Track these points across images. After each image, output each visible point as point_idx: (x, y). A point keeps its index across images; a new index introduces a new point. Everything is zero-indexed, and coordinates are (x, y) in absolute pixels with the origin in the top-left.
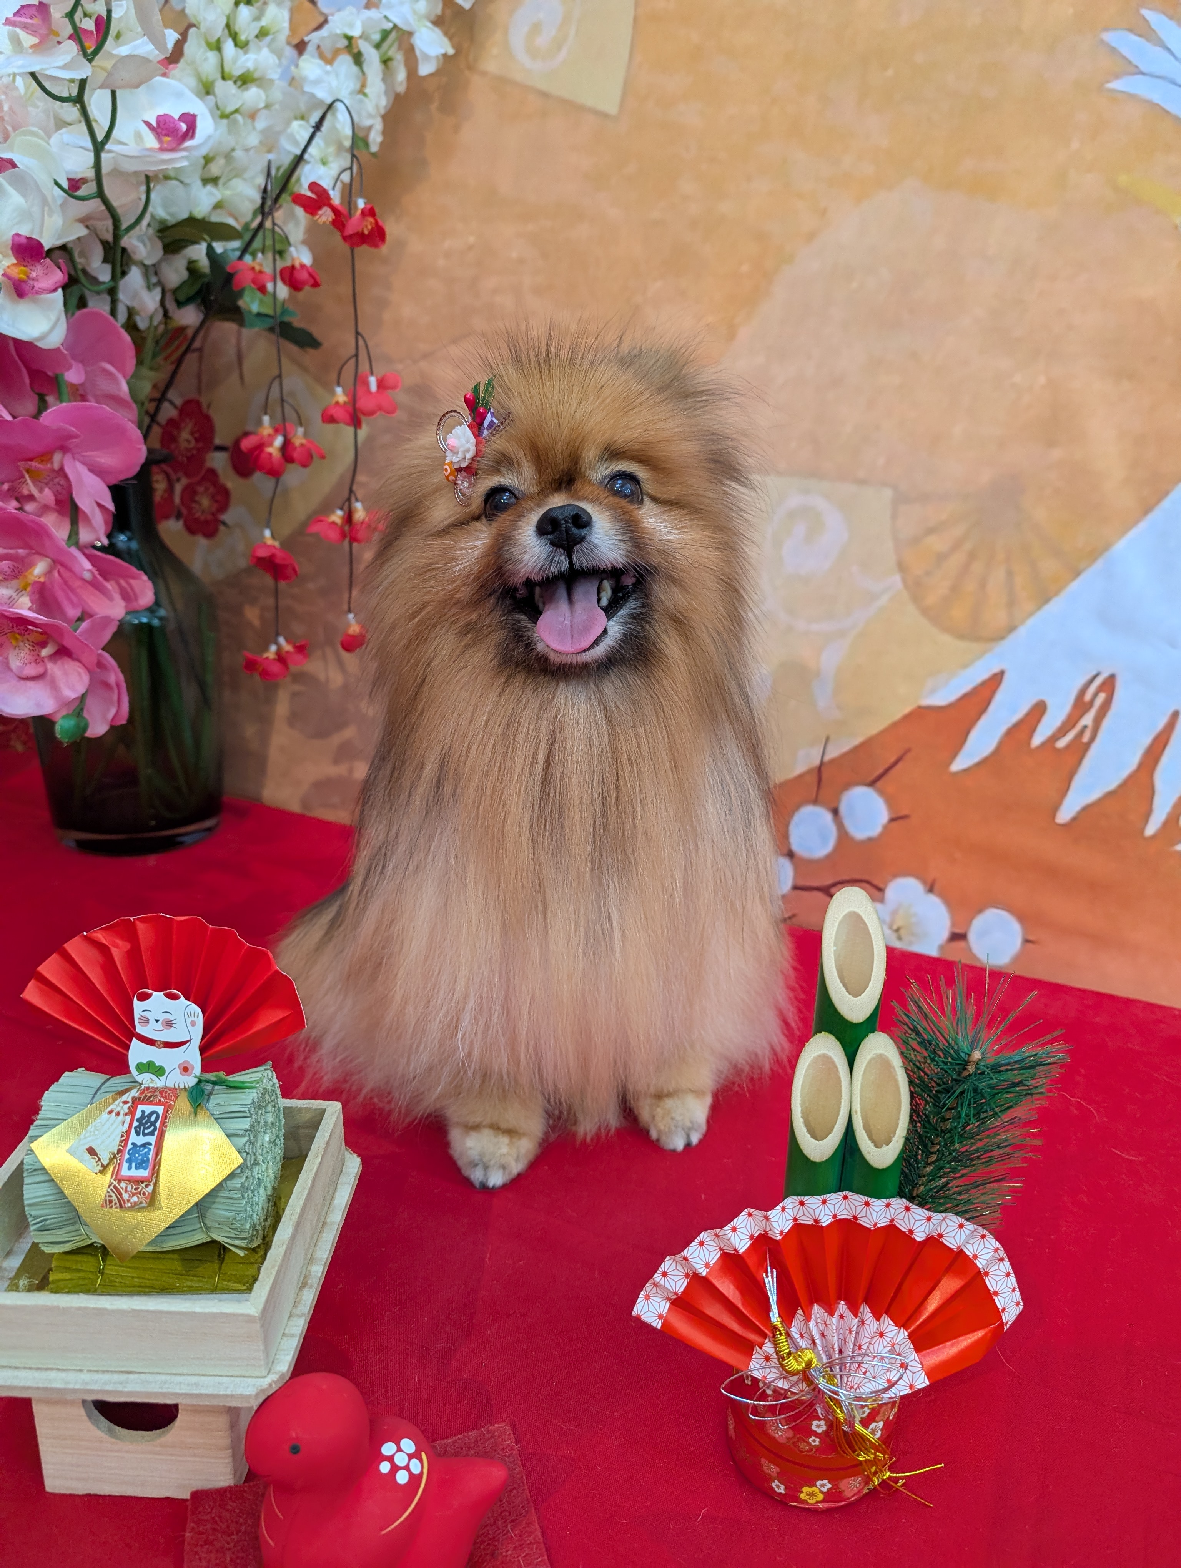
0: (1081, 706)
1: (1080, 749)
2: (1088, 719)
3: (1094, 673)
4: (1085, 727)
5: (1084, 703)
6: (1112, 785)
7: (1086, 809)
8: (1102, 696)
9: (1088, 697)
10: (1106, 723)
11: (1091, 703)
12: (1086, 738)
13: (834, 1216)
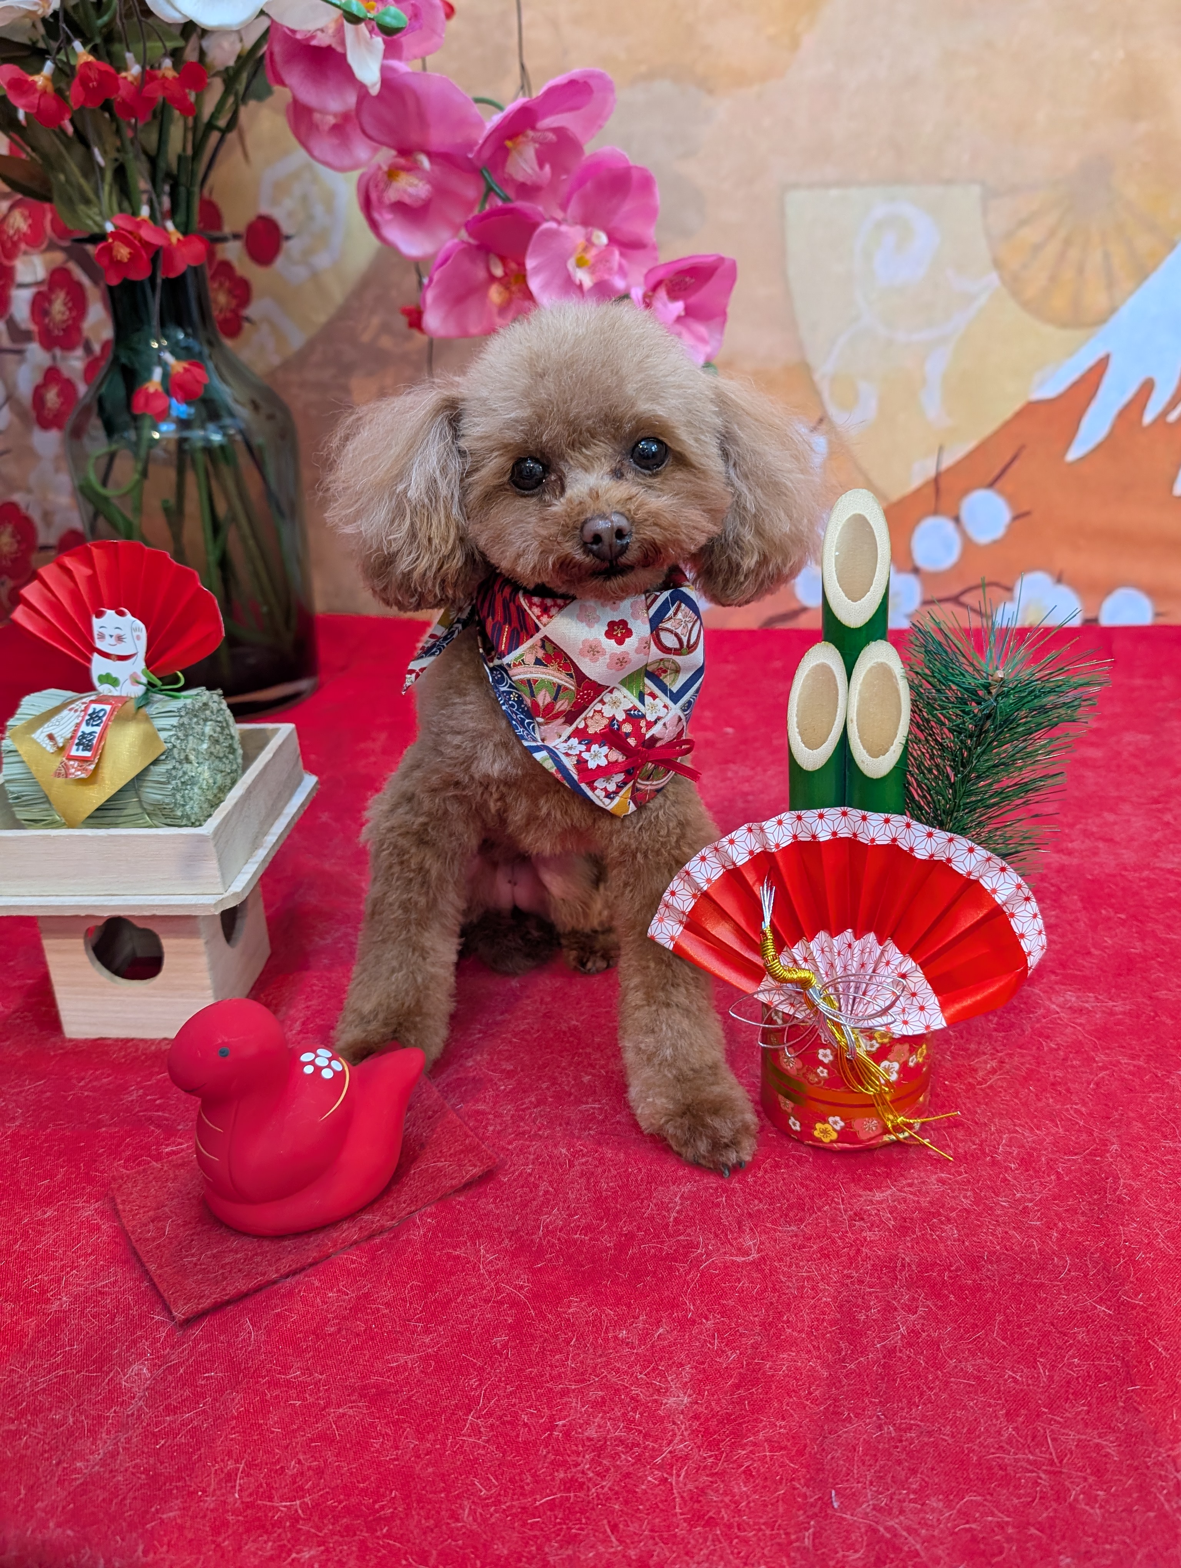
13: (834, 834)
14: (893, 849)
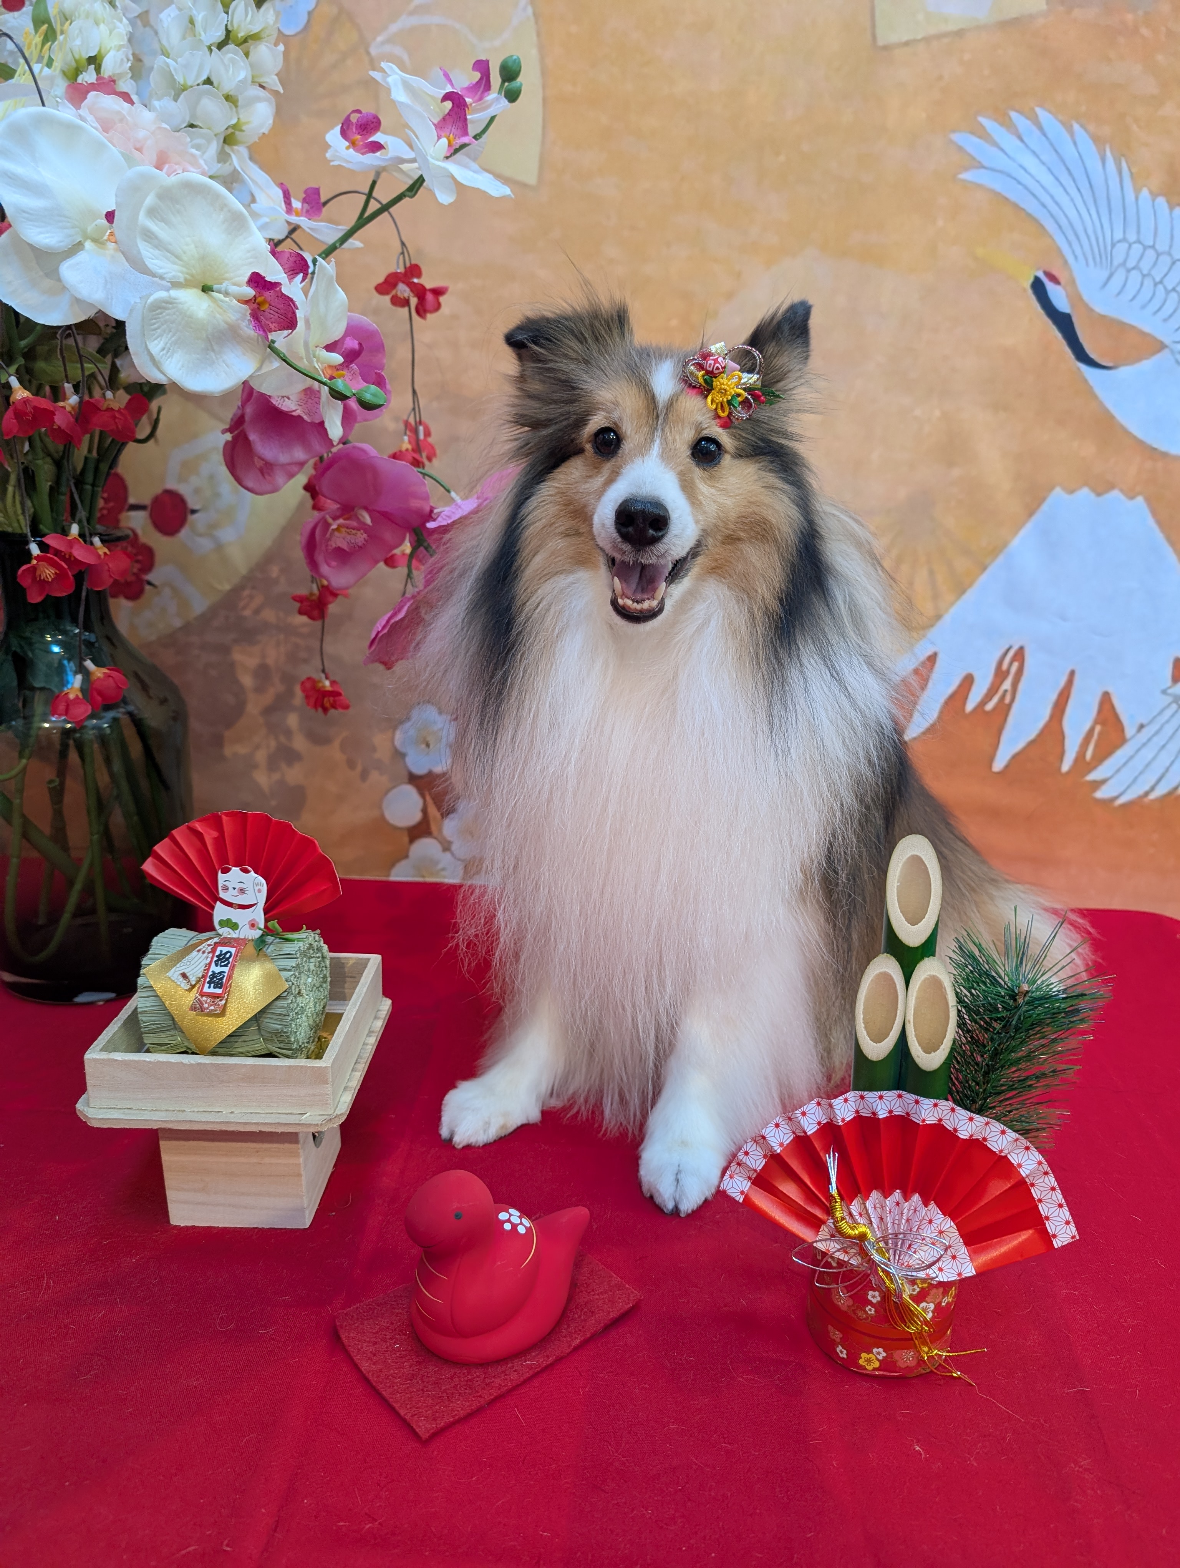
0: (1000, 675)
1: (1004, 710)
2: (1007, 685)
3: (1007, 647)
4: (1006, 691)
5: (1002, 672)
6: (1032, 735)
7: (1015, 757)
8: (1016, 665)
9: (1005, 666)
10: (1021, 686)
11: (1008, 671)
12: (1007, 700)
13: (890, 1112)
14: (939, 1127)
